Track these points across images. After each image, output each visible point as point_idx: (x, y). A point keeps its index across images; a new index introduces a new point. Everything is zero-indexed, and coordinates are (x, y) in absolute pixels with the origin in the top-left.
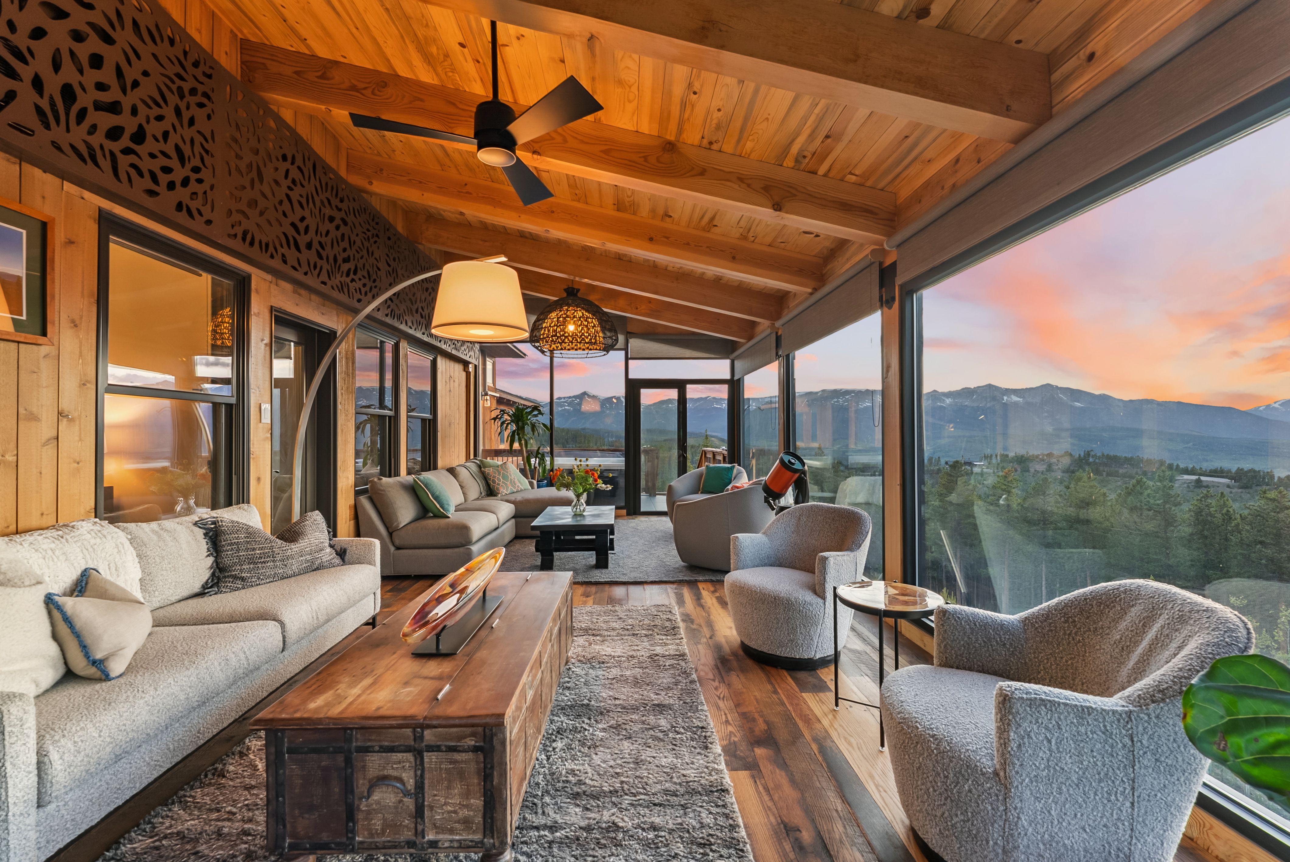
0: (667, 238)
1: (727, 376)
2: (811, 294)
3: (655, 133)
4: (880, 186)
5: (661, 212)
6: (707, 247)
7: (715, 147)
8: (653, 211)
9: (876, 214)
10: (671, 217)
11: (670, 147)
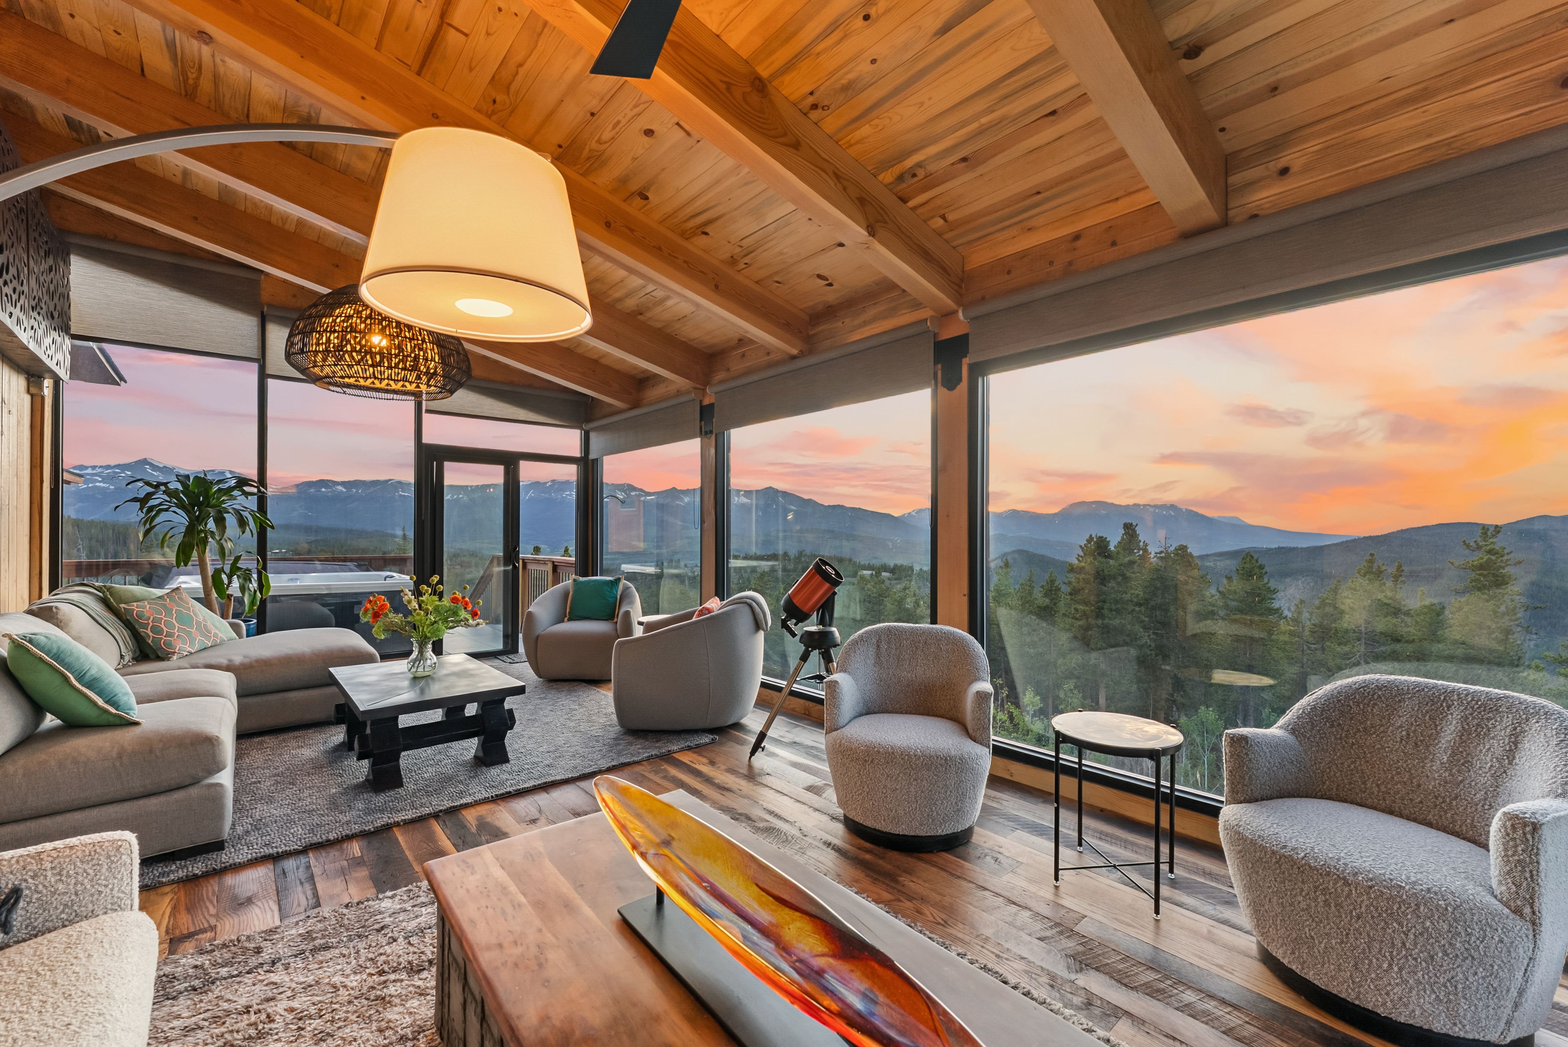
0: (632, 230)
1: (577, 453)
2: (793, 358)
3: (744, 53)
4: (954, 244)
5: (634, 186)
6: (685, 262)
7: (815, 115)
8: (624, 181)
9: (949, 275)
10: (647, 198)
11: (760, 85)
